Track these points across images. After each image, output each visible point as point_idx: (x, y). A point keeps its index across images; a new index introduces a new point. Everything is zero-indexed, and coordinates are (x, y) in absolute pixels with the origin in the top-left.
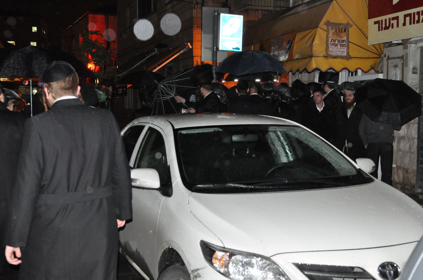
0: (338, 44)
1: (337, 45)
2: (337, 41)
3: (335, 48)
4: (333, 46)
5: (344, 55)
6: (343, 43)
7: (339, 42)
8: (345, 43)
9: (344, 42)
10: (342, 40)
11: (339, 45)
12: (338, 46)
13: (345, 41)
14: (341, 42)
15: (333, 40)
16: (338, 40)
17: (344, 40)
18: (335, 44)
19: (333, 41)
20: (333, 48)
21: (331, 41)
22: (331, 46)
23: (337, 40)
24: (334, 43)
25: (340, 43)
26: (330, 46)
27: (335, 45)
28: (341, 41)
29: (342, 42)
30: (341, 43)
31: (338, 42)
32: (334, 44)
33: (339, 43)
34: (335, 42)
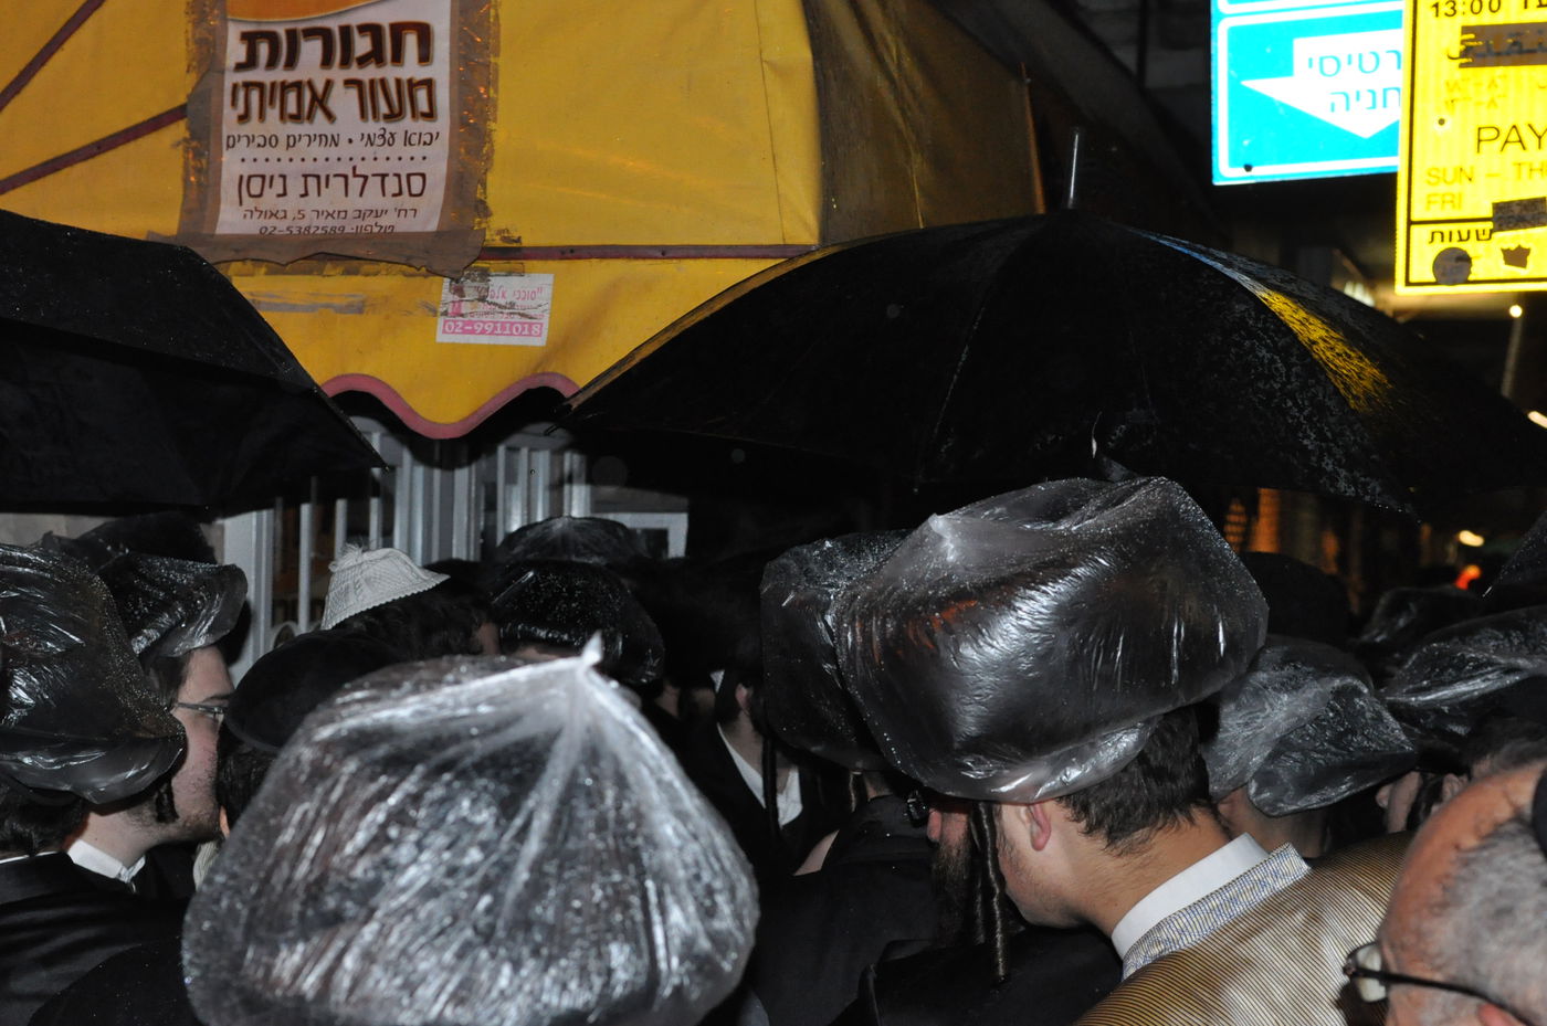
0: (329, 84)
1: (320, 101)
2: (311, 50)
3: (292, 142)
4: (273, 113)
5: (405, 225)
6: (390, 73)
7: (345, 63)
8: (425, 57)
9: (398, 58)
10: (373, 30)
11: (344, 102)
12: (330, 116)
13: (411, 41)
14: (363, 61)
15: (272, 38)
16: (325, 34)
17: (398, 30)
18: (298, 85)
19: (264, 49)
20: (271, 141)
21: (250, 62)
22: (244, 118)
23: (310, 33)
24: (281, 75)
25: (354, 72)
26: (230, 115)
27: (292, 108)
28: (362, 45)
29: (376, 56)
30: (369, 73)
31: (327, 62)
32: (285, 87)
33: (338, 74)
34: (291, 63)
